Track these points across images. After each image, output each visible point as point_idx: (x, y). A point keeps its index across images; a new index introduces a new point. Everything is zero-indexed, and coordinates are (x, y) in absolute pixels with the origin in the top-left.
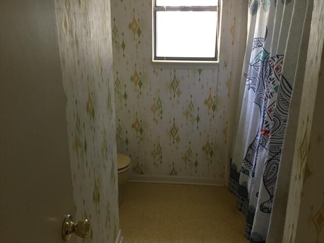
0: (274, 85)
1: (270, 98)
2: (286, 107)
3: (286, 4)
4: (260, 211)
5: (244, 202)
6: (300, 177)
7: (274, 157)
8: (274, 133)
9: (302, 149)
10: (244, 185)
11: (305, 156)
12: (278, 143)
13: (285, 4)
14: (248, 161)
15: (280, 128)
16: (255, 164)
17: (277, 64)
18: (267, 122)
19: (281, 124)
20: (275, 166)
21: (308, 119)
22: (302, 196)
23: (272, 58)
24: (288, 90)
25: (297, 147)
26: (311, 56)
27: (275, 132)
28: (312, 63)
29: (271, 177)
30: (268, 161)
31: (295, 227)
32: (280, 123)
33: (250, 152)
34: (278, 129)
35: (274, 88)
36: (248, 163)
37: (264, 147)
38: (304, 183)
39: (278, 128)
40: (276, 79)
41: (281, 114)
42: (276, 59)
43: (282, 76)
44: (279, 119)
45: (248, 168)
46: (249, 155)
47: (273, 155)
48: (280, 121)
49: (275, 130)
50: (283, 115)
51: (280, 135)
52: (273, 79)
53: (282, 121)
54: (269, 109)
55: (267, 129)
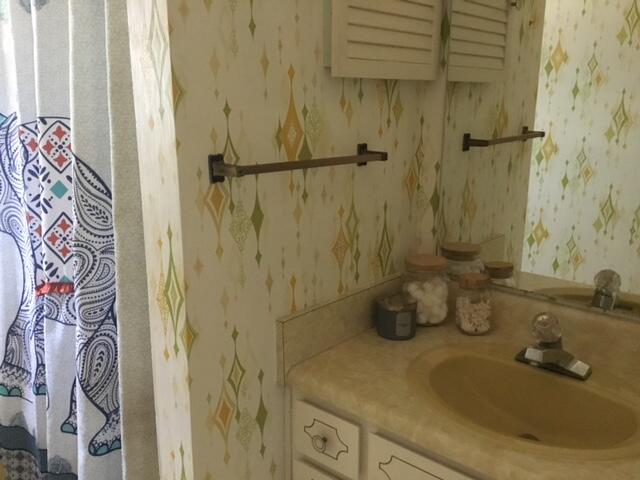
0: (49, 181)
1: (46, 212)
2: (100, 221)
3: (38, 9)
4: (92, 457)
5: (25, 460)
6: (177, 349)
7: (96, 331)
8: (85, 282)
9: (169, 293)
10: (16, 423)
11: (180, 305)
12: (99, 301)
13: (33, 8)
14: (12, 366)
15: (96, 267)
16: (41, 365)
17: (46, 137)
18: (51, 265)
19: (98, 258)
20: (103, 349)
21: (170, 234)
22: (190, 384)
23: (23, 125)
24: (95, 187)
25: (154, 293)
26: (147, 112)
27: (88, 279)
28: (152, 124)
29: (99, 375)
30: (86, 345)
31: (188, 450)
32: (94, 256)
33: (14, 343)
34: (94, 272)
35: (52, 189)
36: (15, 370)
37: (55, 319)
38: (188, 357)
39: (93, 268)
40: (49, 169)
41: (92, 238)
42: (40, 126)
43: (77, 158)
44: (90, 249)
45: (15, 383)
46: (12, 351)
47: (93, 328)
48: (93, 252)
49: (87, 275)
50: (96, 239)
51: (101, 282)
52: (44, 169)
53: (97, 253)
54: (49, 235)
55: (54, 279)
